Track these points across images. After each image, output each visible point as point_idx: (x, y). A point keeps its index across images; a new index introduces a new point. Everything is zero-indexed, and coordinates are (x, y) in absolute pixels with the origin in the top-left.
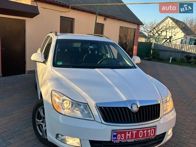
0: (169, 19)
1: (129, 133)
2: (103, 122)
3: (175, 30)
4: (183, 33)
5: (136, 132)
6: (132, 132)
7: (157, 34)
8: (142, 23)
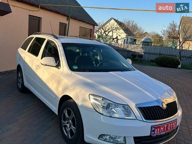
0: (113, 20)
1: (162, 128)
2: (144, 120)
3: (120, 31)
4: (125, 34)
5: (166, 125)
6: (164, 125)
7: (104, 35)
8: (97, 24)
